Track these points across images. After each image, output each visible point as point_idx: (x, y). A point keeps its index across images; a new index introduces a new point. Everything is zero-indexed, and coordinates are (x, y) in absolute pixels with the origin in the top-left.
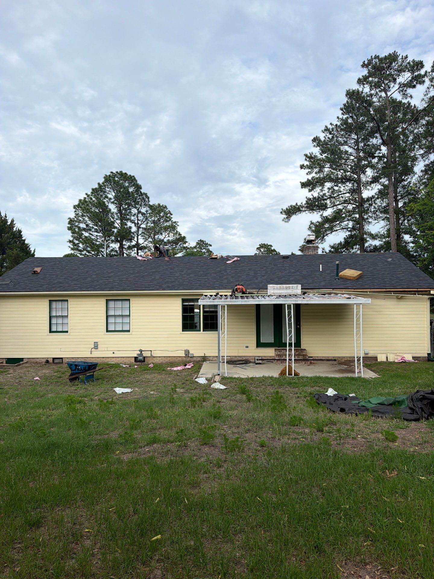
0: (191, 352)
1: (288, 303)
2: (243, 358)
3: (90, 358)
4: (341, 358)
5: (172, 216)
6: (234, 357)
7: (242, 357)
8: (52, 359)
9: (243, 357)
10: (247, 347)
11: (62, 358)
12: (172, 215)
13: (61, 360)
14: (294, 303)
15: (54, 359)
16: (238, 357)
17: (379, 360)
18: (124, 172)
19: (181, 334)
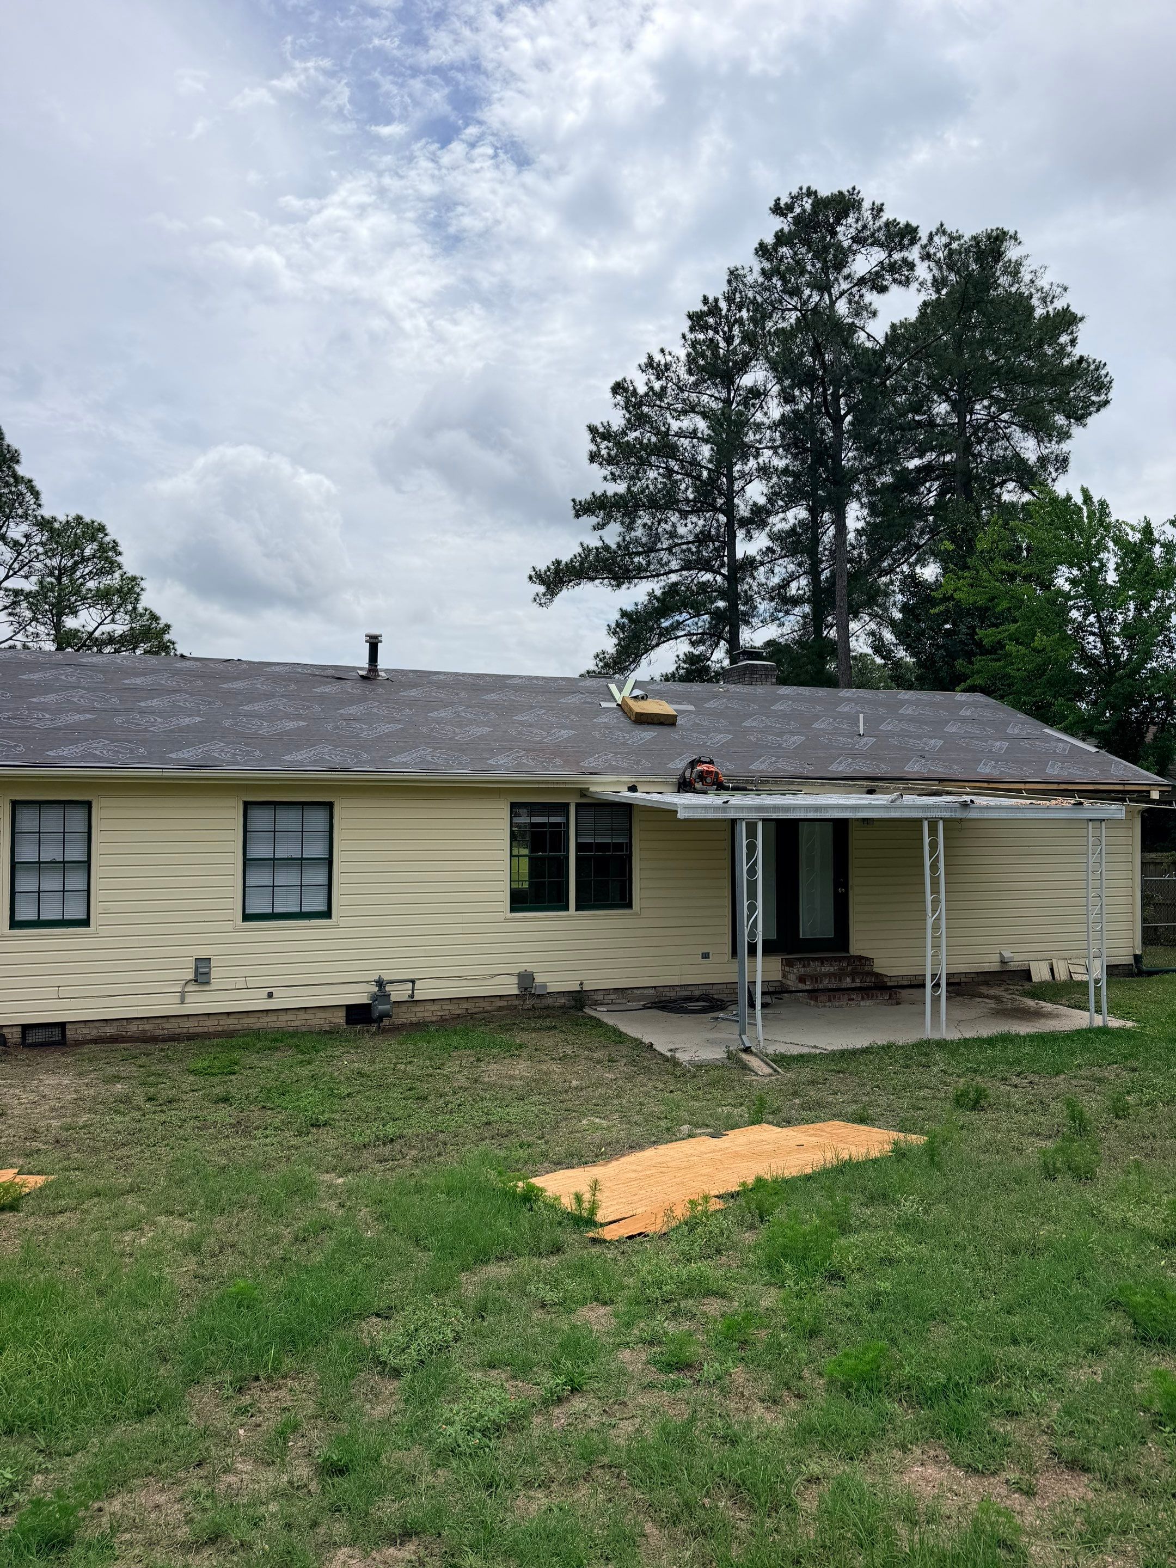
0: (539, 979)
1: (929, 815)
2: (692, 991)
3: (179, 1020)
5: (121, 559)
6: (667, 989)
7: (690, 988)
8: (19, 1029)
9: (693, 988)
10: (706, 956)
11: (62, 1025)
13: (57, 1032)
15: (26, 1028)
16: (678, 989)
17: (1034, 979)
19: (507, 920)
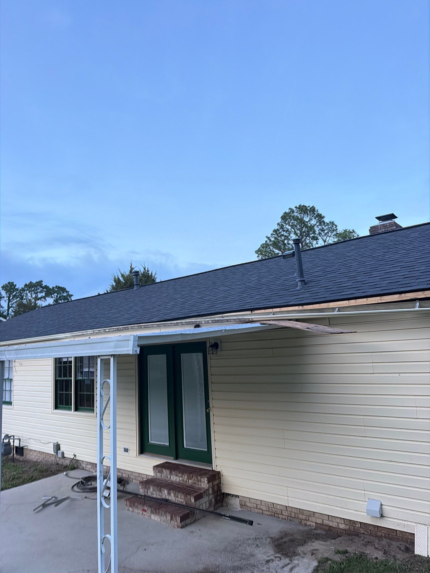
0: (62, 449)
10: (126, 450)
17: (419, 550)
18: (302, 205)
19: (53, 413)
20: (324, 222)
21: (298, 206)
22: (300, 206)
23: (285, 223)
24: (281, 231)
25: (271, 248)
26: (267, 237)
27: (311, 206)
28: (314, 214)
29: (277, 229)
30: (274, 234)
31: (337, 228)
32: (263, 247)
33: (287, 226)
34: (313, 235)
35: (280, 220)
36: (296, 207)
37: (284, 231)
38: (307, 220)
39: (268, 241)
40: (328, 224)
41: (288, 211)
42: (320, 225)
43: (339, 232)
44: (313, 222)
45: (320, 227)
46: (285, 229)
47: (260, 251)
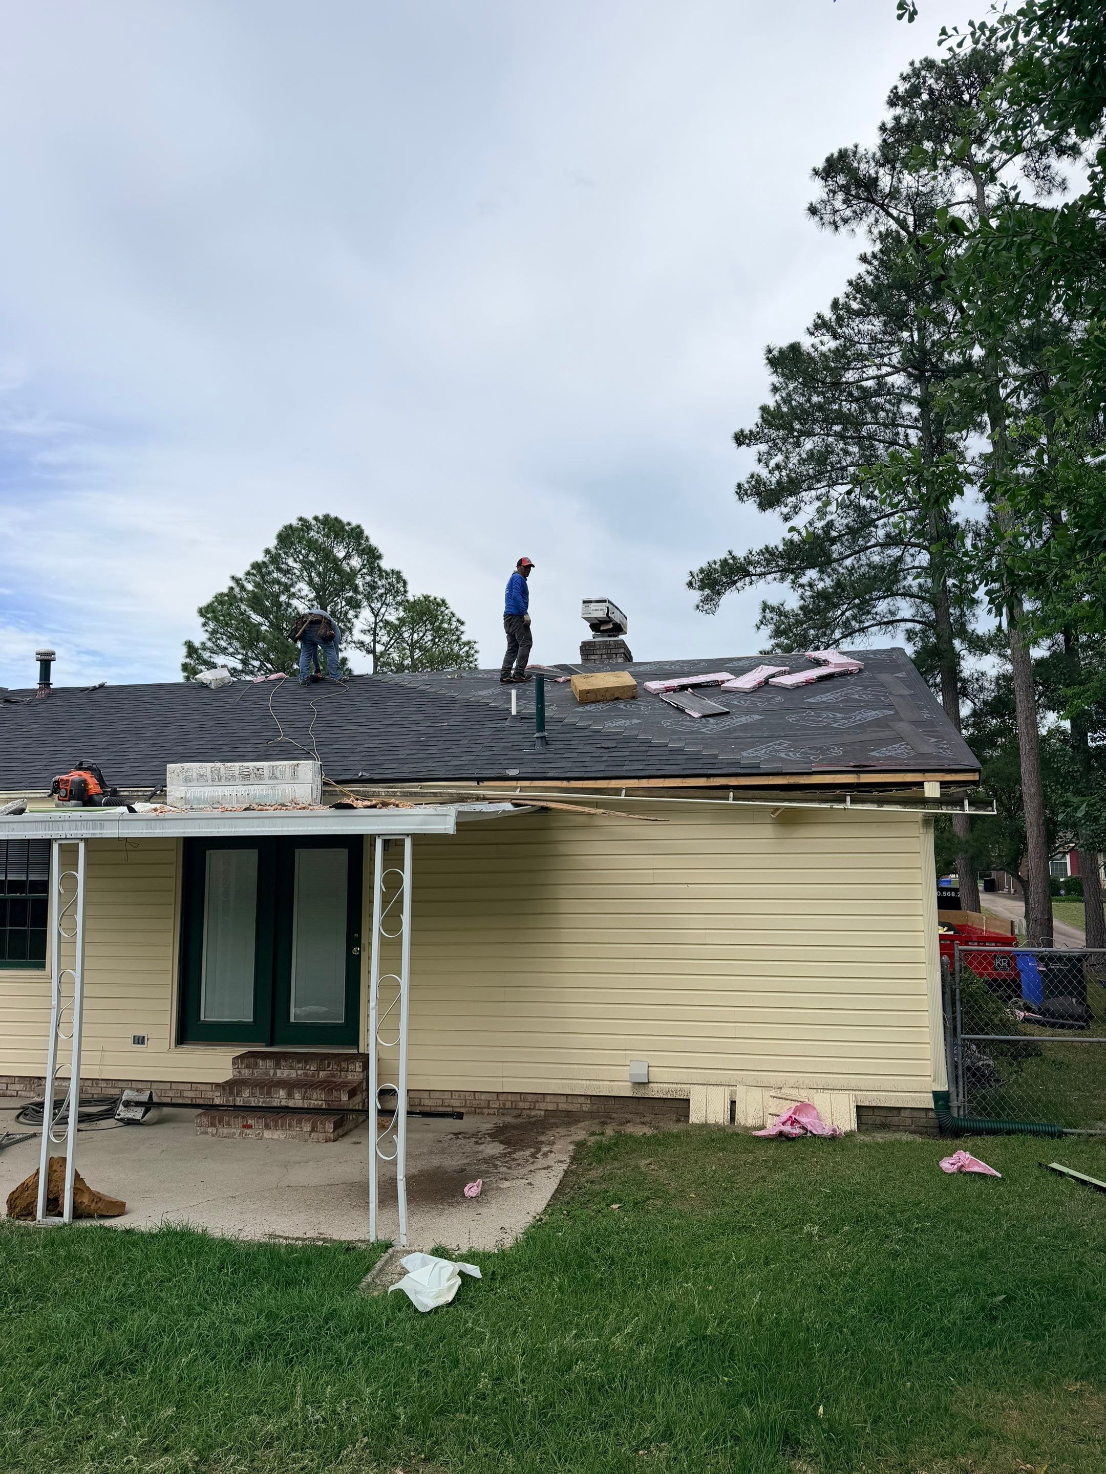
1: (61, 833)
4: (530, 1098)
5: (462, 628)
7: (120, 1085)
10: (139, 1040)
12: (462, 623)
14: (88, 833)
16: (103, 1084)
17: (695, 1117)
18: (333, 515)
20: (380, 569)
21: (321, 517)
22: (327, 517)
23: (286, 553)
24: (271, 568)
25: (243, 607)
26: (233, 578)
27: (354, 524)
28: (360, 544)
29: (264, 562)
30: (253, 575)
31: (409, 588)
32: (221, 603)
33: (290, 561)
34: (350, 594)
35: (275, 542)
36: (316, 518)
37: (279, 570)
38: (341, 555)
39: (237, 590)
40: (387, 574)
41: (295, 522)
42: (371, 573)
43: (411, 599)
44: (356, 562)
45: (368, 578)
46: (284, 566)
47: (214, 612)
